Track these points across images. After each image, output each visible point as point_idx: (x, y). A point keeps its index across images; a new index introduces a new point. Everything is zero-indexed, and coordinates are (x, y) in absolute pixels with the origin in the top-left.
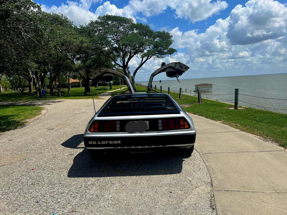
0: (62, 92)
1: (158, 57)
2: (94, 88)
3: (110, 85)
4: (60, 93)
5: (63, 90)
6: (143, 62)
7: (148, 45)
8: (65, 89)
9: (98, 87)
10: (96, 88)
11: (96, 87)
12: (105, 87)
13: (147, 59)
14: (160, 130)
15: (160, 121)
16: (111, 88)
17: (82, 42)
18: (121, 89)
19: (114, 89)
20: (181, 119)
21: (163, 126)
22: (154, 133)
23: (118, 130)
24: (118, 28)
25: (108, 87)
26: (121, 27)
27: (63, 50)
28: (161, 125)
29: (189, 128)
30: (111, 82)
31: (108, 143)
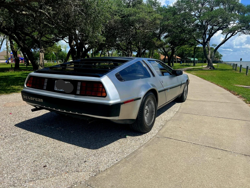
1: (244, 33)
2: (178, 64)
3: (194, 62)
6: (227, 38)
7: (233, 20)
10: (181, 65)
11: (181, 63)
12: (189, 64)
13: (232, 35)
14: (78, 95)
15: (79, 84)
16: (194, 65)
17: (155, 19)
18: (202, 66)
19: (197, 66)
20: (100, 83)
21: (81, 90)
22: (73, 96)
23: (45, 88)
24: (203, 5)
25: (192, 64)
26: (206, 4)
27: (140, 27)
28: (79, 88)
29: (105, 97)
30: (196, 59)
31: (35, 99)
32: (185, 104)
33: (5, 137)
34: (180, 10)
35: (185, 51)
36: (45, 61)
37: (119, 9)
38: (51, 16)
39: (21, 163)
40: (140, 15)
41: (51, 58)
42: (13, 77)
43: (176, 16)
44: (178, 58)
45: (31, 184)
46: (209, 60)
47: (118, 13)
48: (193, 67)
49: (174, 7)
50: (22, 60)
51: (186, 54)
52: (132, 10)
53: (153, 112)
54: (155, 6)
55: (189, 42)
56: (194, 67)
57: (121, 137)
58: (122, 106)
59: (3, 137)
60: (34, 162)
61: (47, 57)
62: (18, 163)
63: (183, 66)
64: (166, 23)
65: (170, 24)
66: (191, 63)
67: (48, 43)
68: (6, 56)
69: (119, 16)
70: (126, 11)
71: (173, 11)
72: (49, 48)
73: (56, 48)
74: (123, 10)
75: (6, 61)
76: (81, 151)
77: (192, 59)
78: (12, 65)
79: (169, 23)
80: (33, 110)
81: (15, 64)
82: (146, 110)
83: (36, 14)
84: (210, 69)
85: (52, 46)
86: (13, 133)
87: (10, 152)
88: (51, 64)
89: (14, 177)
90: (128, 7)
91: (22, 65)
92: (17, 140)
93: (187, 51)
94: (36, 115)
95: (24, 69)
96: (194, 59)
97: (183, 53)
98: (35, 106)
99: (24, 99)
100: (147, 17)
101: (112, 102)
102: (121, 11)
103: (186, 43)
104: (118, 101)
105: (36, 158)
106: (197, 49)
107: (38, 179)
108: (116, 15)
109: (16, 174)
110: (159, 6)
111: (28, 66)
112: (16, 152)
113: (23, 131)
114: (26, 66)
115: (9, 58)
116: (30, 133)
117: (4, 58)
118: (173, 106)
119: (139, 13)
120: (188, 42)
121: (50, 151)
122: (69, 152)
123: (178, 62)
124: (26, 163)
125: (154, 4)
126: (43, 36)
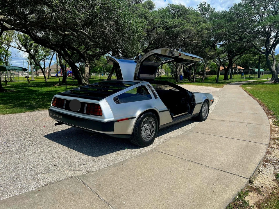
0: (206, 79)
2: (240, 76)
3: (259, 73)
4: (195, 79)
5: (207, 77)
8: (209, 76)
9: (244, 75)
10: (242, 77)
11: (242, 75)
12: (253, 76)
14: (85, 114)
15: (86, 105)
16: (259, 77)
17: (202, 29)
18: (268, 78)
19: (262, 78)
20: (98, 105)
21: (87, 110)
22: (81, 115)
23: (64, 107)
24: (265, 8)
25: (257, 76)
26: (270, 7)
27: (186, 38)
28: (85, 108)
29: (101, 116)
30: (262, 70)
31: (57, 116)
32: (202, 123)
33: (35, 144)
34: (238, 15)
35: (250, 60)
36: (93, 74)
37: (163, 21)
38: (90, 35)
39: (40, 162)
40: (185, 26)
41: (98, 71)
42: (57, 92)
43: (232, 23)
44: (241, 69)
45: (43, 175)
46: (274, 72)
47: (162, 24)
48: (257, 79)
49: (230, 12)
50: (71, 73)
51: (251, 64)
52: (176, 21)
53: (154, 129)
54: (208, 12)
55: (252, 51)
56: (259, 79)
57: (121, 149)
58: (115, 124)
59: (34, 144)
60: (49, 162)
61: (95, 70)
62: (38, 162)
63: (243, 78)
64: (220, 31)
65: (224, 32)
66: (255, 75)
67: (95, 56)
68: (56, 70)
69: (163, 28)
70: (170, 22)
71: (229, 16)
72: (96, 61)
73: (102, 61)
74: (167, 21)
75: (56, 74)
76: (84, 157)
77: (257, 70)
78: (60, 79)
79: (222, 31)
80: (56, 124)
81: (62, 77)
82: (145, 128)
83: (77, 34)
84: (275, 82)
85: (99, 58)
86: (41, 142)
87: (35, 155)
88: (97, 77)
89: (33, 170)
90: (173, 18)
91: (70, 79)
92: (43, 147)
93: (252, 61)
94: (63, 129)
95: (70, 83)
96: (259, 70)
97: (247, 62)
98: (58, 121)
99: (51, 116)
100: (192, 28)
101: (106, 120)
102: (166, 22)
103: (247, 52)
104: (112, 119)
105: (51, 160)
106: (263, 58)
107: (48, 172)
108: (159, 27)
109: (35, 168)
110: (212, 12)
111: (75, 80)
112: (39, 155)
113: (49, 141)
114: (73, 80)
115: (59, 71)
116: (53, 142)
117: (54, 72)
118: (189, 125)
119: (183, 24)
120: (250, 51)
121: (63, 156)
122: (76, 158)
123: (240, 73)
124: (43, 163)
125: (207, 10)
126: (89, 50)
